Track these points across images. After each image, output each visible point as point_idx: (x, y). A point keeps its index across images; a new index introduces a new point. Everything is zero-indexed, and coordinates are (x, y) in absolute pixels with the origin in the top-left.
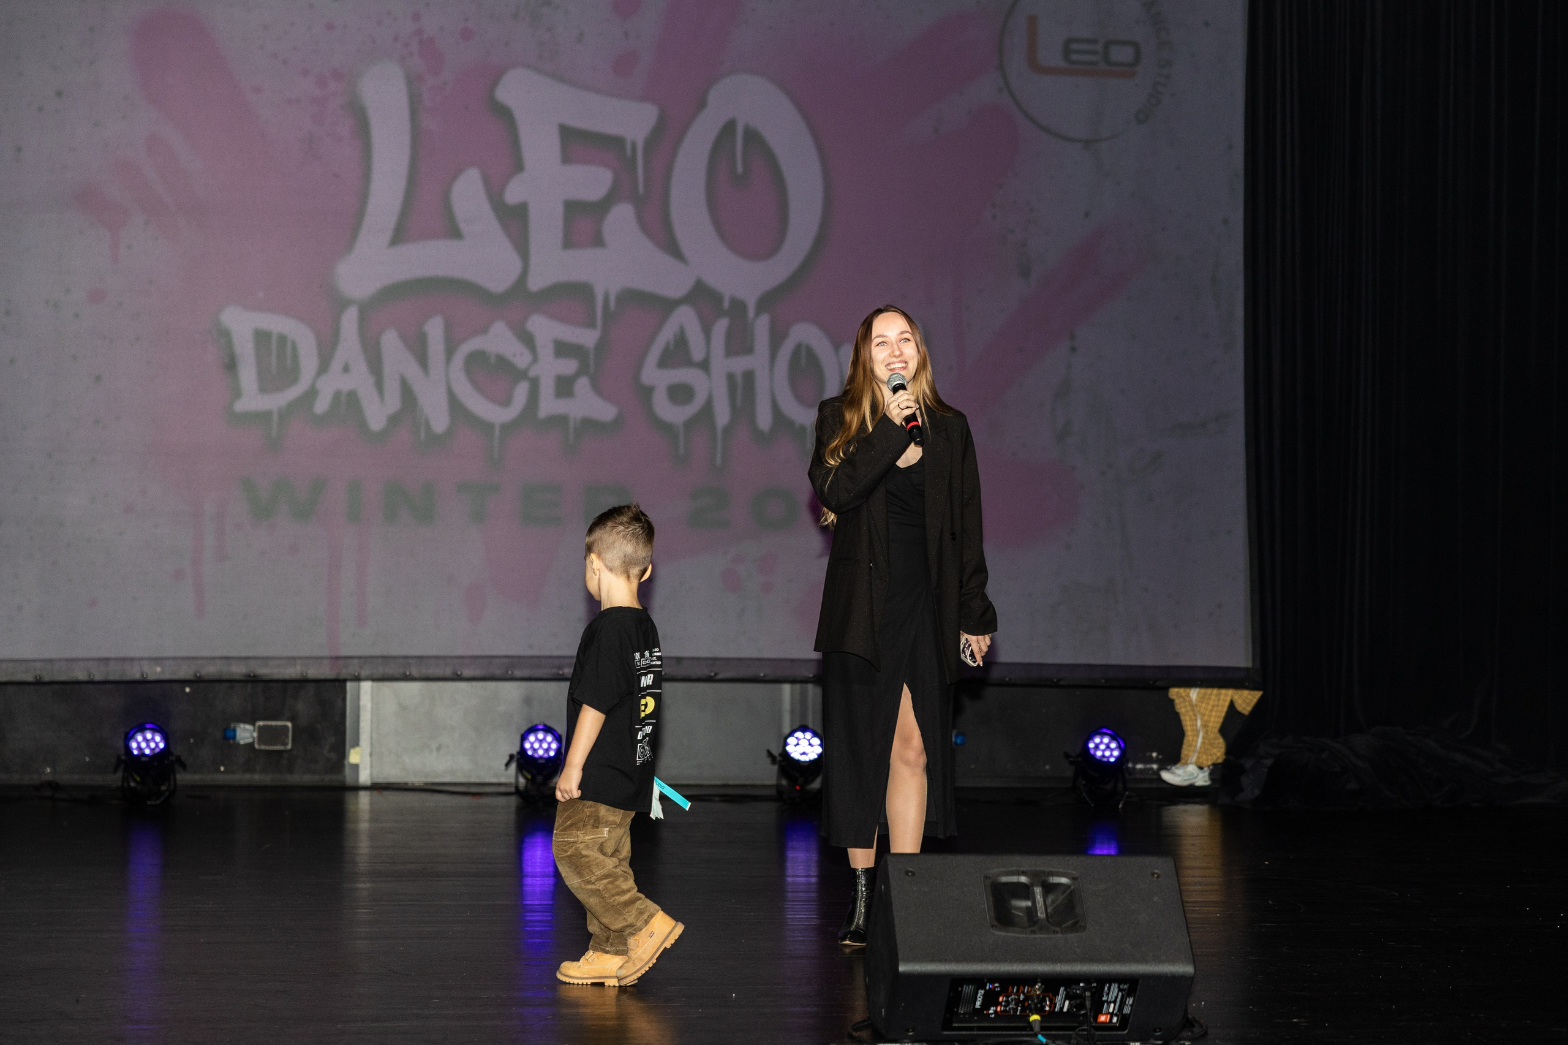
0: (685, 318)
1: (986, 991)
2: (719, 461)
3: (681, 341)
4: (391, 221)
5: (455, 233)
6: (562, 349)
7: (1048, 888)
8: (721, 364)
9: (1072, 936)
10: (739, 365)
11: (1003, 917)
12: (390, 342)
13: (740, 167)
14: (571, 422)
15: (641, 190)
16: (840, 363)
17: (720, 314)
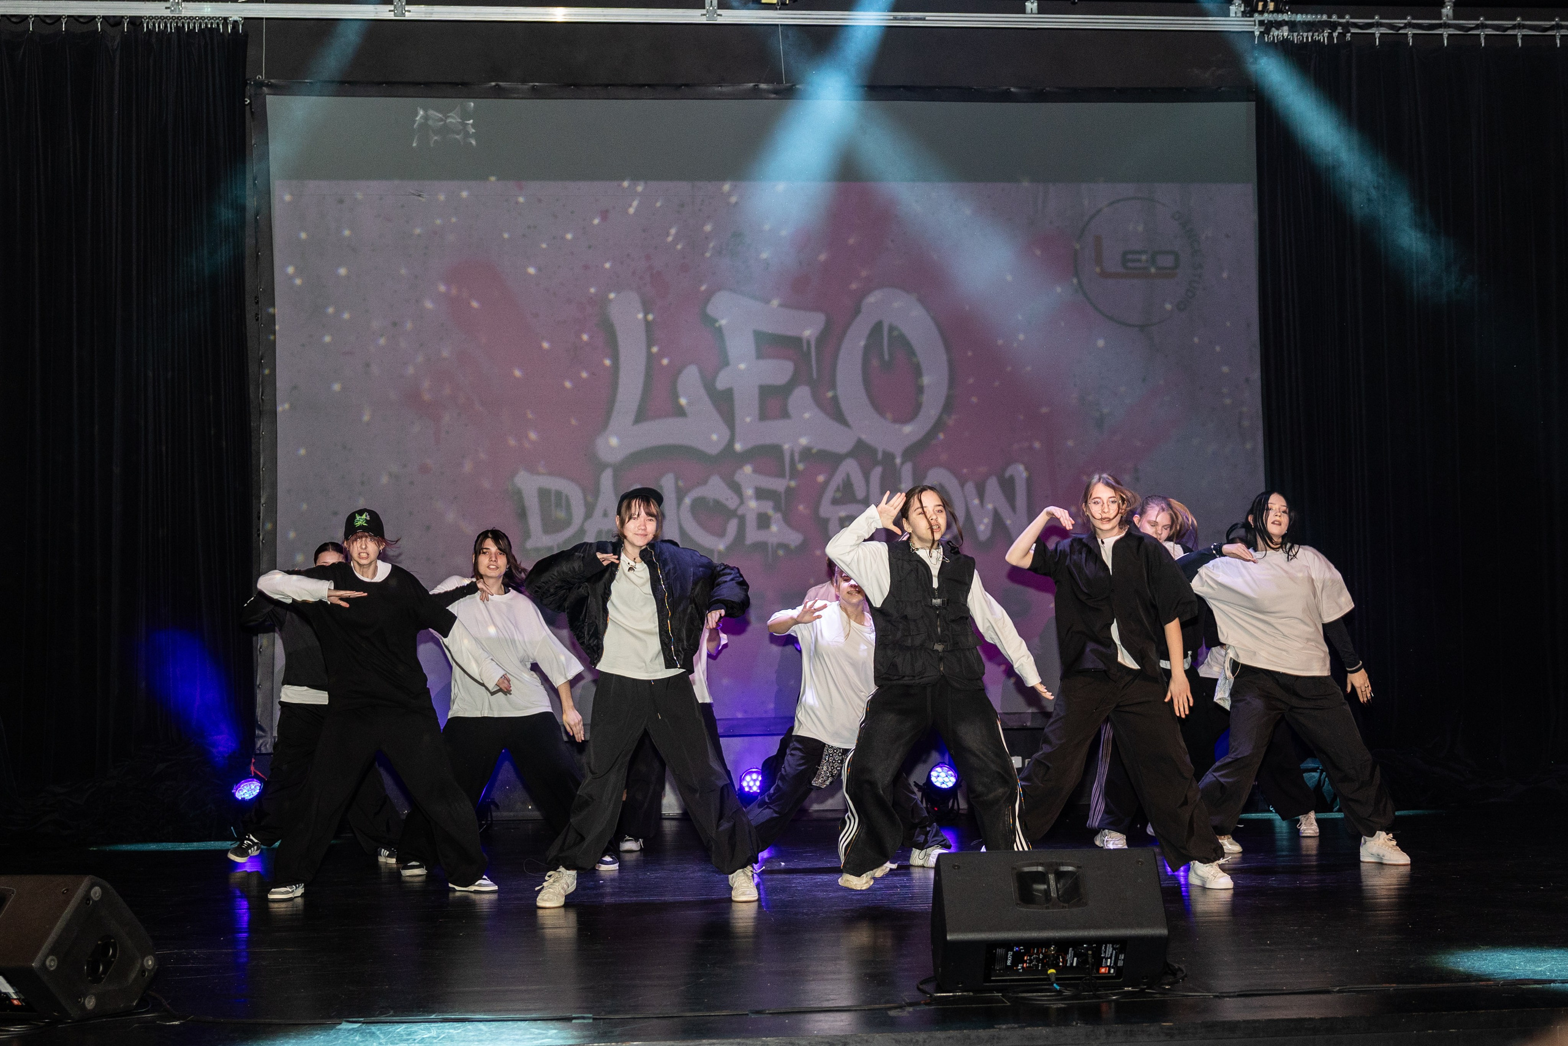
0: (850, 468)
1: (1014, 952)
3: (847, 486)
4: (634, 406)
5: (680, 412)
6: (761, 494)
7: (1059, 875)
9: (1075, 910)
11: (1026, 896)
13: (886, 357)
14: (770, 545)
15: (815, 376)
16: (965, 497)
17: (876, 463)
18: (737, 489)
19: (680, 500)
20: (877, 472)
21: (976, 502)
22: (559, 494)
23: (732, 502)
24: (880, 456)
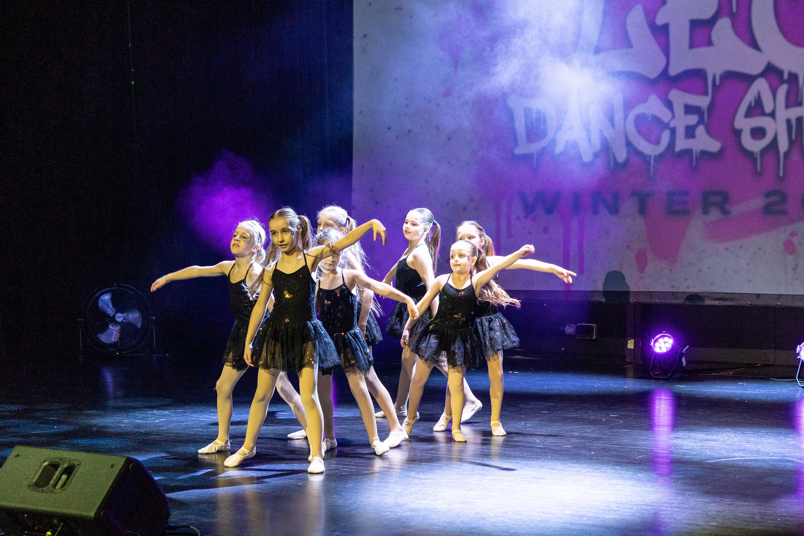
0: (761, 86)
2: (781, 174)
3: (759, 101)
4: (594, 41)
5: (629, 44)
6: (689, 109)
8: (783, 114)
10: (794, 113)
12: (594, 111)
14: (694, 153)
15: (734, 9)
17: (782, 81)
18: (669, 105)
19: (626, 113)
20: (783, 90)
22: (538, 112)
23: (664, 115)
24: (786, 76)
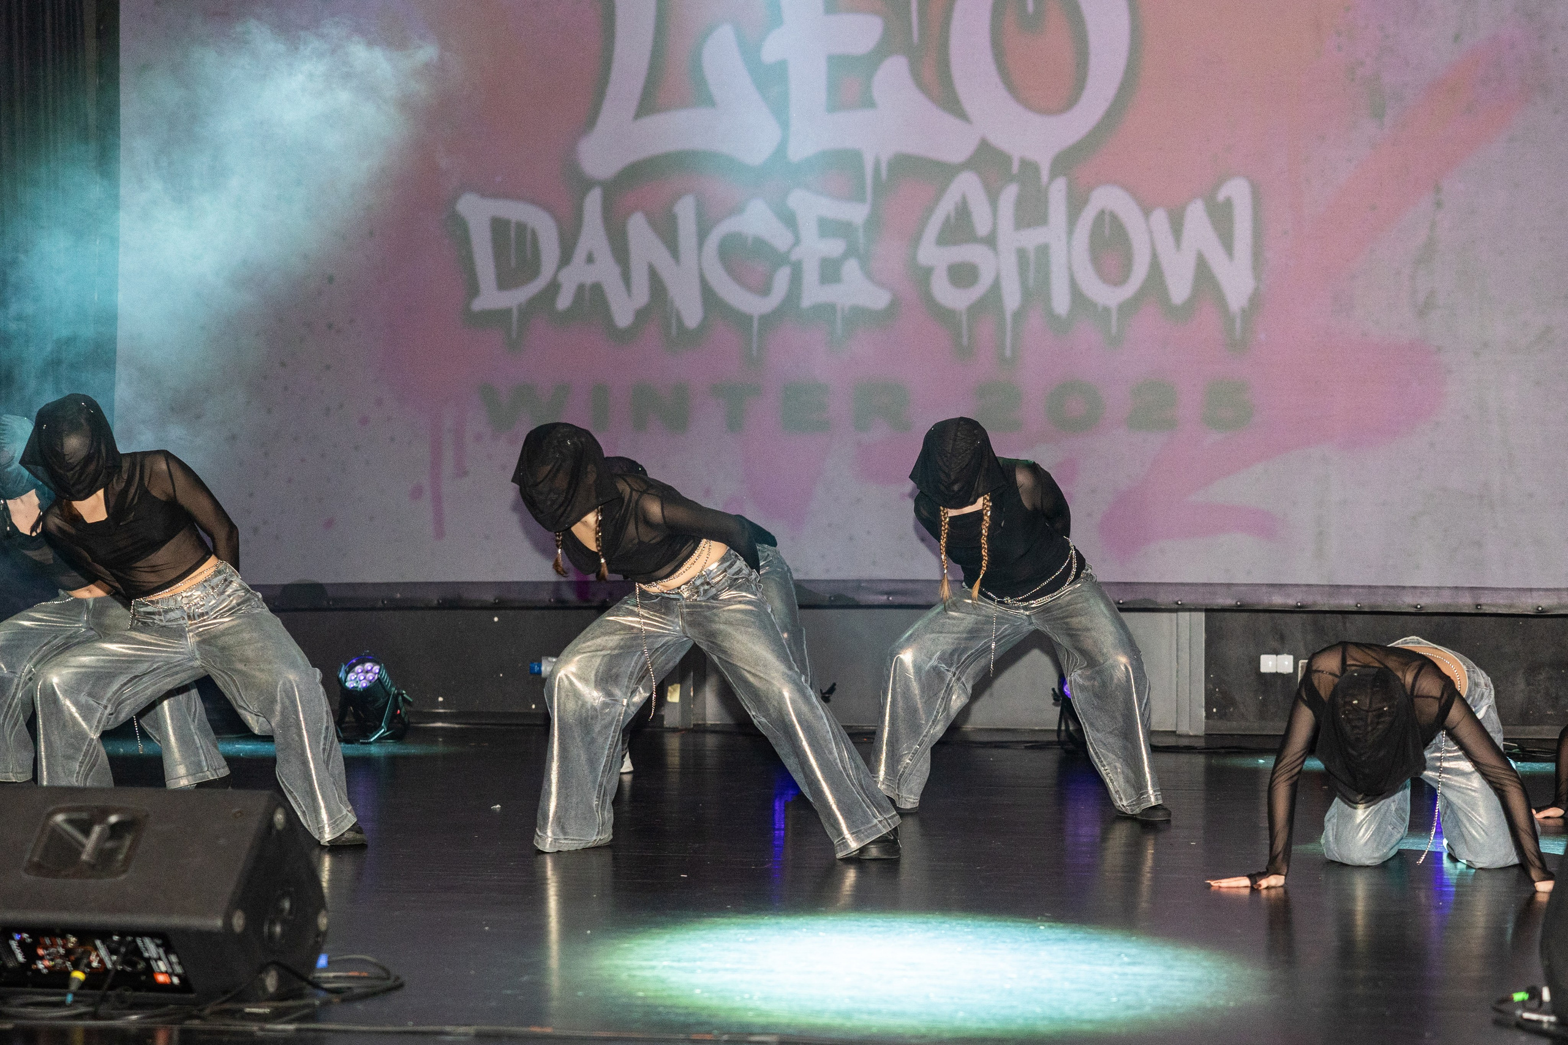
0: (968, 185)
1: (18, 943)
2: (1008, 353)
3: (963, 212)
4: (636, 91)
5: (706, 101)
8: (1010, 238)
10: (1031, 238)
12: (638, 227)
13: (1030, 7)
14: (839, 312)
15: (915, 40)
16: (1151, 232)
17: (1009, 178)
18: (790, 220)
19: (702, 235)
20: (1010, 194)
21: (1170, 240)
22: (521, 227)
23: (781, 239)
24: (1015, 168)
